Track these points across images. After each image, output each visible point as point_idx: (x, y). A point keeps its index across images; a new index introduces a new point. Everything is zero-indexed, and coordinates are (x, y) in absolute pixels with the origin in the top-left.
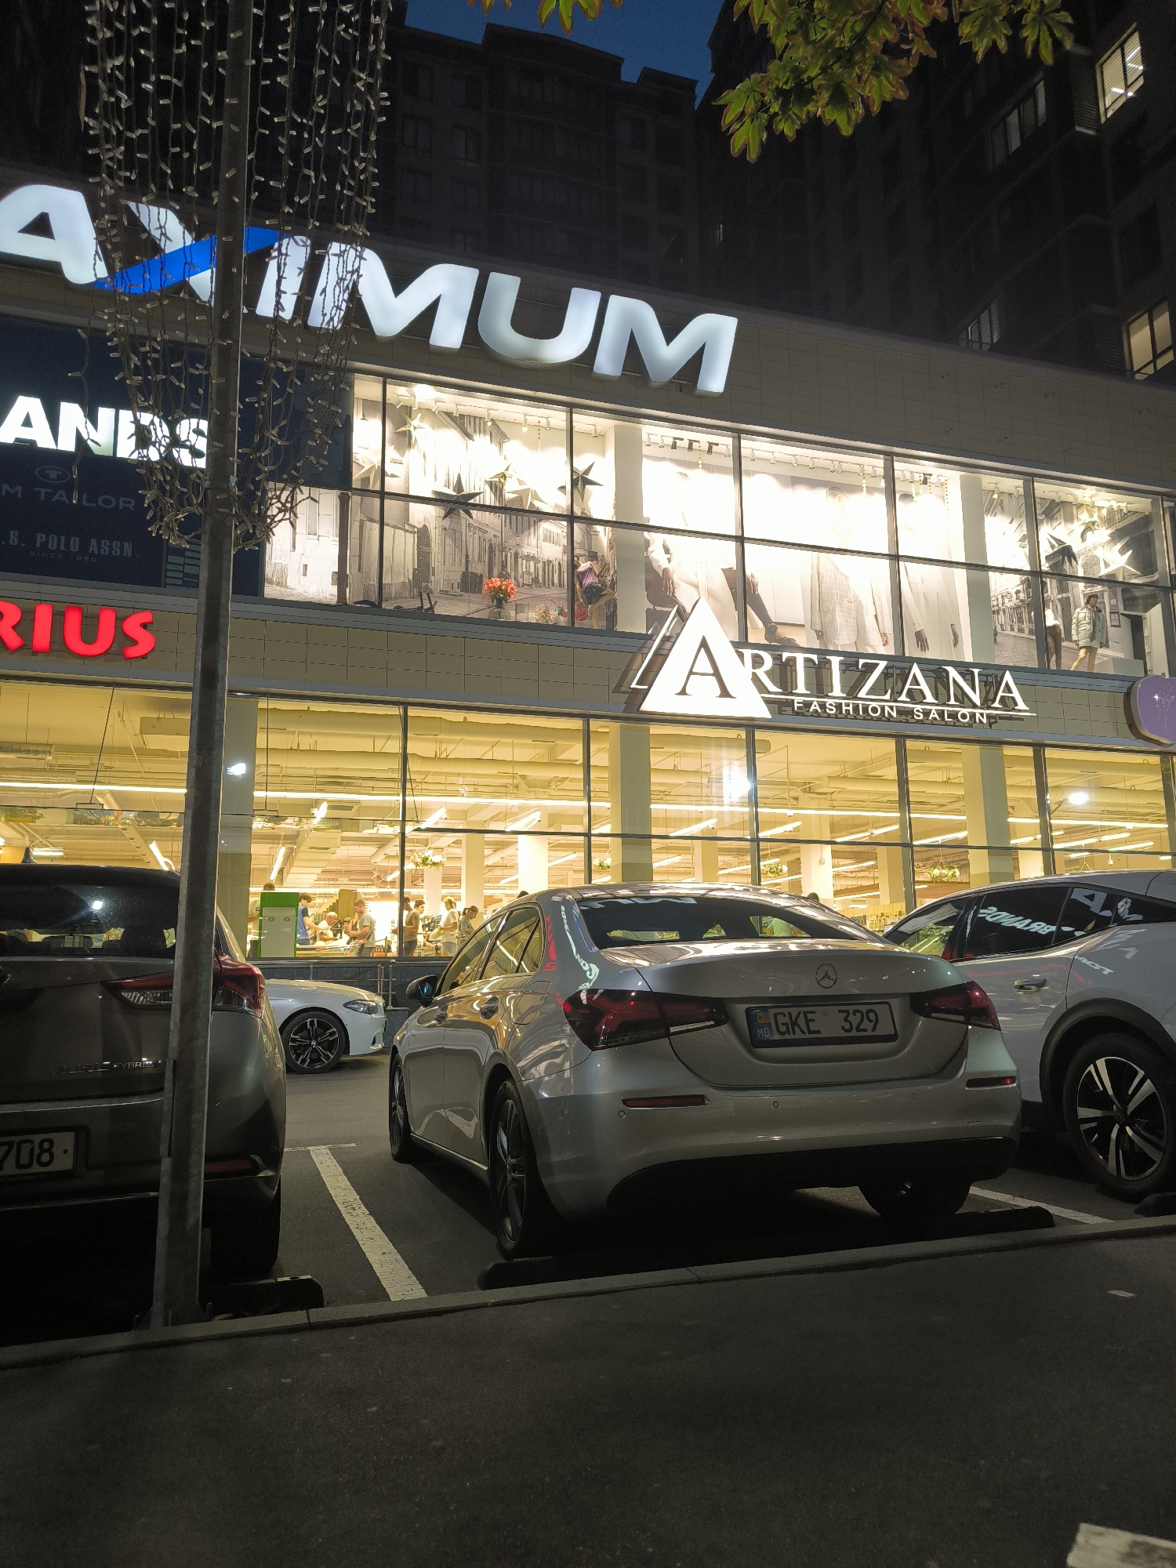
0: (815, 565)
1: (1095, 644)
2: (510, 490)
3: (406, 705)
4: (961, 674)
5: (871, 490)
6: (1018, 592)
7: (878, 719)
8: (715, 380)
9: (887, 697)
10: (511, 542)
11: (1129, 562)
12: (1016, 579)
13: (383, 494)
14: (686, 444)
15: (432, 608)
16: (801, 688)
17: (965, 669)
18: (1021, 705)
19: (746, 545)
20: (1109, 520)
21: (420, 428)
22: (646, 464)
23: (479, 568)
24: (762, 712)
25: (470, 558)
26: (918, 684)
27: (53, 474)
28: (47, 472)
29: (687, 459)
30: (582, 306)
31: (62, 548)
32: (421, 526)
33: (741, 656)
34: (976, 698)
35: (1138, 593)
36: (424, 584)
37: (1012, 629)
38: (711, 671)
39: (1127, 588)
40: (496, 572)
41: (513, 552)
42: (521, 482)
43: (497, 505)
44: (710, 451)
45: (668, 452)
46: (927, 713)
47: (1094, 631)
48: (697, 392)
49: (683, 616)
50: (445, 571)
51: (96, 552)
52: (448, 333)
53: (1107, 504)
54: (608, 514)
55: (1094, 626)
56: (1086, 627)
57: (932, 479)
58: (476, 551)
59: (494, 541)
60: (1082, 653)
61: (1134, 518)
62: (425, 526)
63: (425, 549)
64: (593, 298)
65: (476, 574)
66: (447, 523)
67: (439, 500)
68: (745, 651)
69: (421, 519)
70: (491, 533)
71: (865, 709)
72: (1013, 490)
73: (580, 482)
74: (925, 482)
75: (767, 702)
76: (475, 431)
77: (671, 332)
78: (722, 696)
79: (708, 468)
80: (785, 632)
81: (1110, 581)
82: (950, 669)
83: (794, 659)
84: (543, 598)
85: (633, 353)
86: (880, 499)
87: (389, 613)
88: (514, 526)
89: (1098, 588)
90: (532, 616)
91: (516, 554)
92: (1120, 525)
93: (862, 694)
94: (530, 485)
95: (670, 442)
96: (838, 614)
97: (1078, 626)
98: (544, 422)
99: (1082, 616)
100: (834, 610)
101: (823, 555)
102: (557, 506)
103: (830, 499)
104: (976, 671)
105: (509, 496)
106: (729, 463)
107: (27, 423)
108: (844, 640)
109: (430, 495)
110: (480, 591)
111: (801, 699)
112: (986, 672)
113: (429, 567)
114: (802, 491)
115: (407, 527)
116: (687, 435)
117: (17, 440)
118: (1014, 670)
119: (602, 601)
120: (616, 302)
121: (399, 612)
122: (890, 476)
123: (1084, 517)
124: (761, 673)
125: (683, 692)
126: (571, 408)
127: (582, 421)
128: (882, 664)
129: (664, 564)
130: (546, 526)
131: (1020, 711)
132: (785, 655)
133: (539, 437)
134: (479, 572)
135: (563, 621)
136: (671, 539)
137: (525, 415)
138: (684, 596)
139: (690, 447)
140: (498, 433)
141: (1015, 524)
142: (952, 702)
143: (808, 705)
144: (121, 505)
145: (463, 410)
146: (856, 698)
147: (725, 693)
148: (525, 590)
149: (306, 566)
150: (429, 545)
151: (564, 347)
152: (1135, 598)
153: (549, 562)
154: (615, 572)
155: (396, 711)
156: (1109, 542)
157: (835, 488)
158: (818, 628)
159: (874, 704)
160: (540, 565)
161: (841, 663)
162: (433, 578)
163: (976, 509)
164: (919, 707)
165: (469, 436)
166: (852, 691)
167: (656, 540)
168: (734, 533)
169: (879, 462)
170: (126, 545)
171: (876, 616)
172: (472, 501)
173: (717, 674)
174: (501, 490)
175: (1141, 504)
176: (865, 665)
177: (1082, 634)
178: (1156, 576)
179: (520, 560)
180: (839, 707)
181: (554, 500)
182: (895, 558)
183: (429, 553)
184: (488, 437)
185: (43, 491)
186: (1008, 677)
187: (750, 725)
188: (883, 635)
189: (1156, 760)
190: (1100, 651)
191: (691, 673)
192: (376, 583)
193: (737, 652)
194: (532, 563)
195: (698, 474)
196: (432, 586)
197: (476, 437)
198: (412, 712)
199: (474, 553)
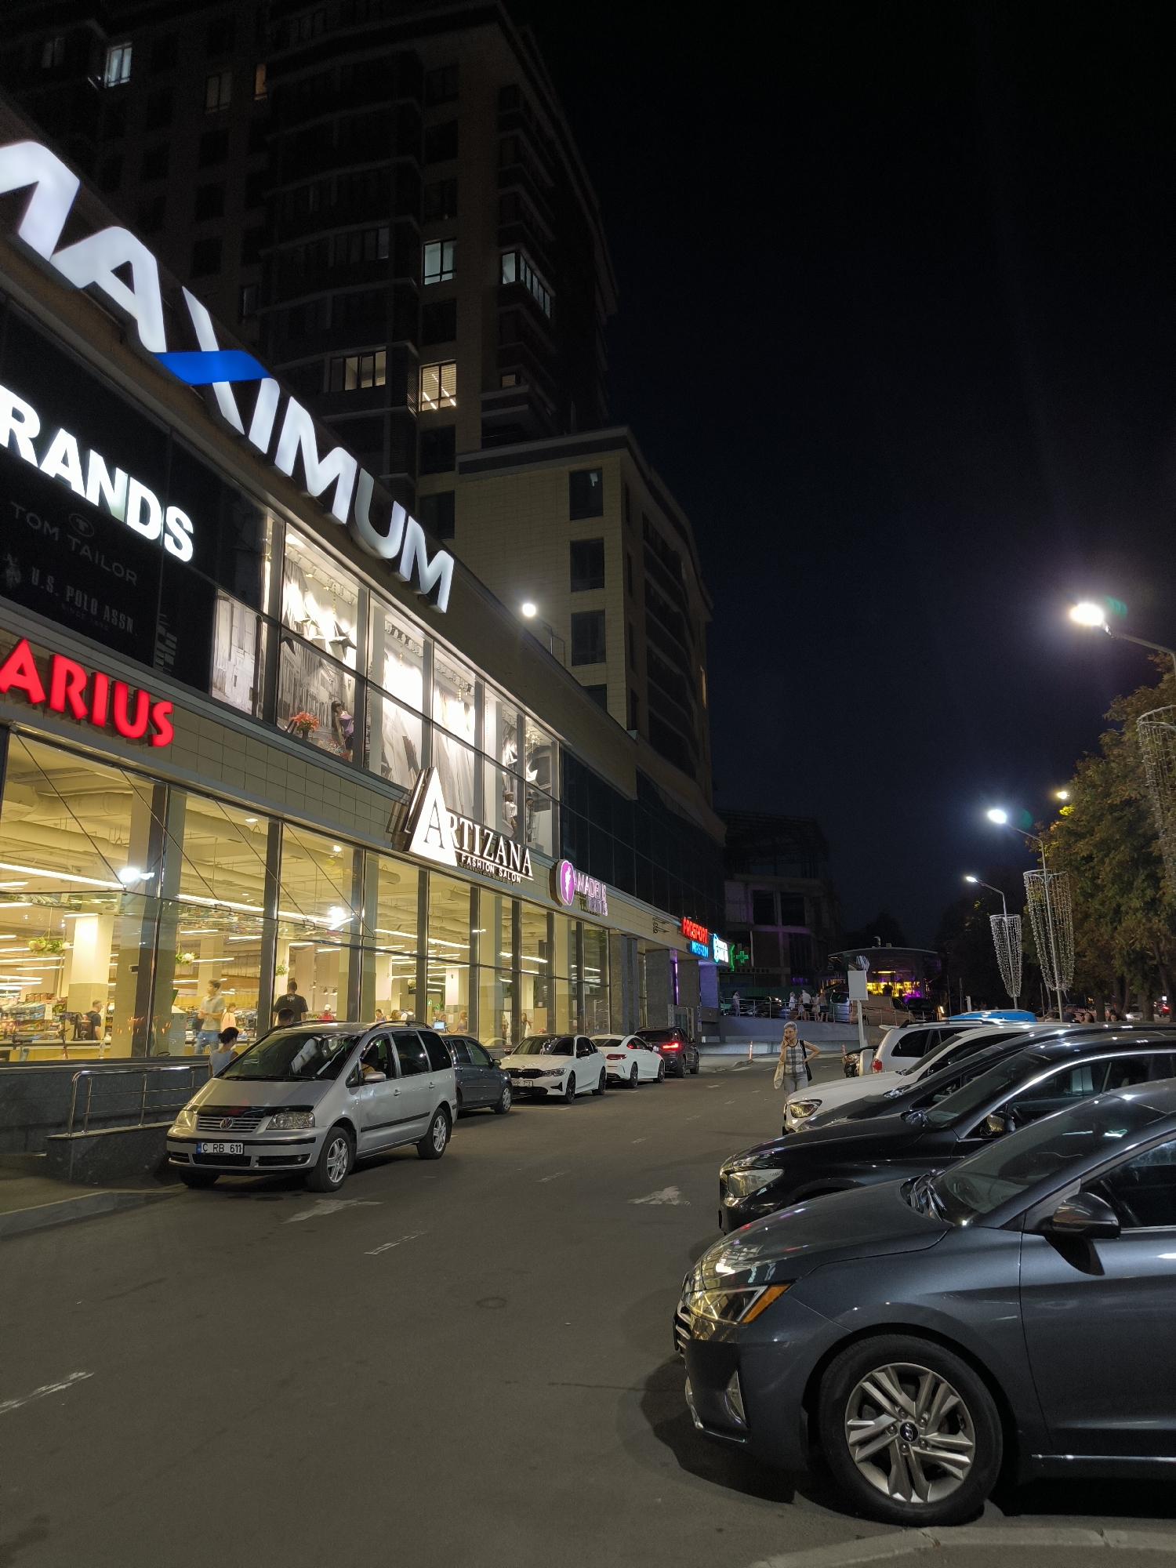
4: (514, 847)
8: (444, 602)
9: (492, 859)
10: (305, 681)
14: (397, 633)
16: (466, 846)
18: (530, 874)
23: (288, 698)
25: (284, 688)
26: (502, 852)
27: (82, 525)
28: (78, 520)
30: (398, 518)
31: (85, 608)
33: (447, 816)
34: (518, 866)
38: (437, 826)
40: (296, 704)
41: (306, 689)
44: (406, 643)
46: (503, 872)
48: (433, 606)
51: (108, 620)
52: (341, 507)
53: (535, 738)
58: (288, 681)
59: (298, 677)
64: (402, 515)
65: (287, 703)
68: (448, 813)
70: (295, 669)
71: (485, 864)
75: (456, 854)
83: (463, 823)
88: (307, 667)
91: (308, 691)
93: (485, 855)
95: (391, 628)
104: (519, 846)
107: (65, 461)
111: (465, 855)
117: (57, 475)
120: (411, 523)
124: (453, 831)
125: (426, 841)
126: (370, 589)
128: (492, 835)
131: (530, 876)
132: (461, 820)
134: (288, 701)
139: (399, 637)
140: (305, 584)
142: (511, 866)
143: (467, 857)
144: (128, 577)
147: (441, 846)
149: (236, 677)
151: (389, 546)
153: (323, 703)
159: (488, 863)
160: (318, 705)
161: (479, 830)
164: (501, 868)
168: (420, 712)
170: (129, 619)
173: (439, 829)
178: (546, 786)
179: (309, 698)
182: (479, 753)
184: (298, 584)
185: (75, 540)
186: (527, 853)
191: (430, 825)
193: (446, 813)
199: (286, 683)
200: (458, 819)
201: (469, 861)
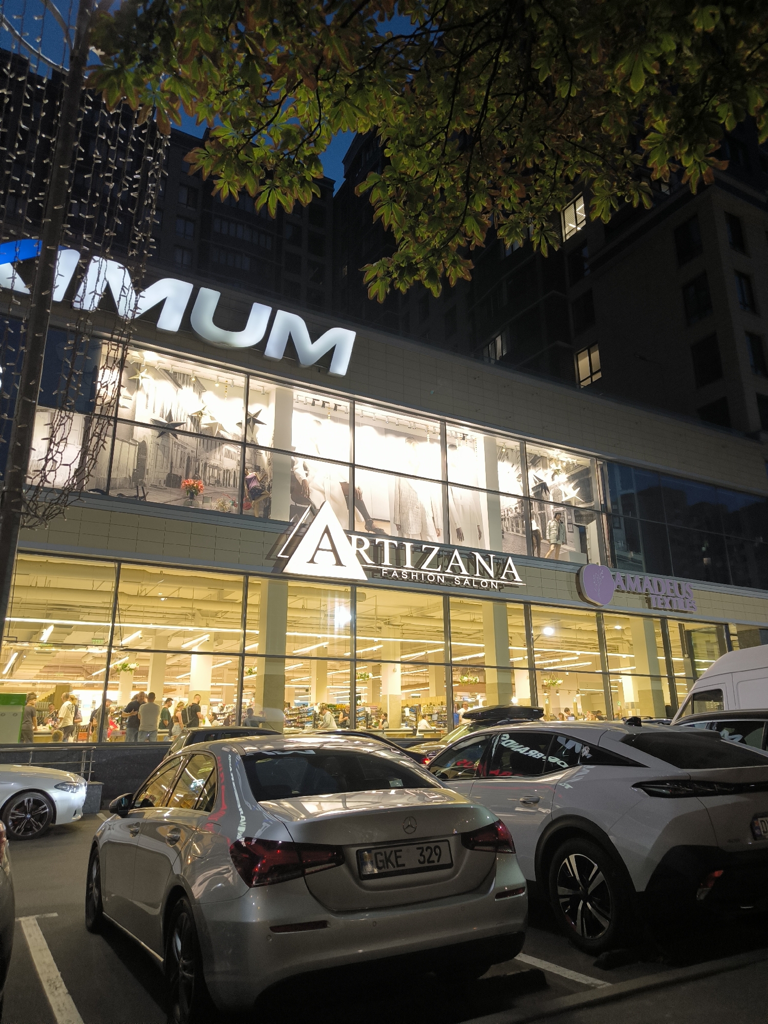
0: (397, 483)
1: (559, 542)
2: (205, 421)
3: (120, 562)
4: (483, 557)
5: (432, 441)
6: (516, 508)
7: (433, 583)
8: (341, 367)
9: (439, 569)
11: (578, 494)
12: (516, 500)
13: (116, 419)
14: (321, 403)
15: (144, 497)
16: (387, 561)
17: (485, 554)
18: (518, 578)
19: (356, 469)
20: (567, 469)
21: (146, 379)
22: (295, 413)
23: (179, 472)
24: (362, 576)
25: (174, 465)
26: (458, 563)
29: (321, 413)
30: (259, 314)
32: (141, 441)
33: (350, 539)
34: (492, 573)
35: (583, 513)
36: (140, 480)
37: (513, 531)
38: (330, 548)
39: (577, 510)
40: (191, 475)
41: (203, 462)
42: (212, 418)
43: (195, 432)
44: (335, 409)
45: (310, 408)
46: (462, 581)
47: (559, 534)
48: (329, 373)
49: (314, 512)
50: (155, 471)
52: (170, 321)
53: (566, 460)
54: (268, 443)
55: (559, 532)
56: (554, 532)
57: (467, 437)
58: (179, 460)
59: (191, 454)
60: (552, 547)
61: (580, 469)
62: (144, 442)
63: (143, 457)
64: (266, 311)
65: (177, 476)
66: (159, 440)
67: (156, 425)
68: (353, 536)
69: (142, 436)
70: (189, 449)
71: (426, 576)
72: (513, 447)
73: (251, 421)
74: (464, 438)
75: (365, 569)
76: (183, 383)
77: (314, 337)
78: (337, 564)
79: (334, 419)
80: (377, 525)
81: (567, 505)
82: (477, 554)
83: (383, 543)
84: (222, 493)
85: (291, 346)
86: (438, 447)
87: (113, 499)
88: (206, 446)
89: (561, 509)
90: (213, 505)
91: (206, 464)
92: (573, 473)
93: (424, 567)
94: (218, 420)
95: (311, 401)
96: (410, 515)
97: (550, 531)
98: (230, 381)
99: (552, 525)
100: (408, 513)
101: (403, 479)
102: (235, 435)
103: (408, 444)
104: (492, 556)
105: (203, 426)
106: (347, 417)
108: (413, 532)
109: (148, 422)
110: (179, 487)
111: (386, 569)
112: (499, 557)
113: (144, 469)
114: (391, 438)
115: (131, 441)
116: (321, 398)
118: (513, 556)
119: (262, 498)
120: (281, 315)
121: (121, 498)
122: (444, 434)
123: (553, 466)
124: (362, 550)
125: (312, 561)
126: (248, 375)
127: (255, 383)
128: (437, 549)
129: (303, 477)
130: (227, 447)
131: (516, 582)
132: (378, 540)
133: (226, 391)
134: (179, 474)
135: (235, 510)
136: (309, 462)
137: (218, 376)
138: (316, 498)
139: (323, 406)
140: (200, 386)
141: (515, 467)
142: (478, 574)
143: (391, 572)
145: (176, 369)
146: (420, 569)
147: (339, 563)
148: (211, 488)
150: (145, 454)
151: (247, 338)
152: (581, 516)
153: (228, 470)
154: (271, 480)
155: (112, 565)
156: (567, 482)
157: (411, 438)
158: (398, 523)
159: (431, 574)
160: (222, 472)
161: (412, 547)
162: (146, 476)
163: (493, 457)
164: (457, 577)
165: (179, 386)
166: (418, 565)
167: (299, 462)
168: (349, 462)
169: (437, 425)
171: (433, 518)
172: (177, 428)
173: (334, 550)
174: (199, 422)
175: (585, 462)
176: (426, 549)
177: (552, 536)
178: (593, 504)
179: (208, 468)
180: (409, 574)
181: (232, 430)
182: (445, 483)
183: (145, 460)
184: (192, 388)
186: (510, 561)
187: (354, 584)
188: (438, 530)
189: (594, 614)
190: (562, 546)
191: (318, 549)
192: (106, 477)
193: (348, 537)
194: (216, 471)
195: (327, 422)
196: (146, 482)
197: (184, 387)
198: (123, 566)
199: (177, 461)
200: (373, 542)
201: (395, 574)
